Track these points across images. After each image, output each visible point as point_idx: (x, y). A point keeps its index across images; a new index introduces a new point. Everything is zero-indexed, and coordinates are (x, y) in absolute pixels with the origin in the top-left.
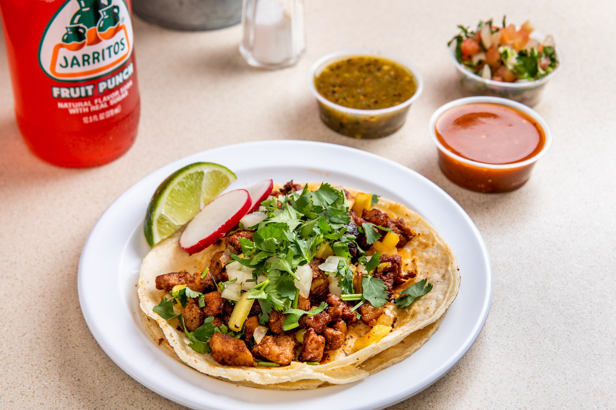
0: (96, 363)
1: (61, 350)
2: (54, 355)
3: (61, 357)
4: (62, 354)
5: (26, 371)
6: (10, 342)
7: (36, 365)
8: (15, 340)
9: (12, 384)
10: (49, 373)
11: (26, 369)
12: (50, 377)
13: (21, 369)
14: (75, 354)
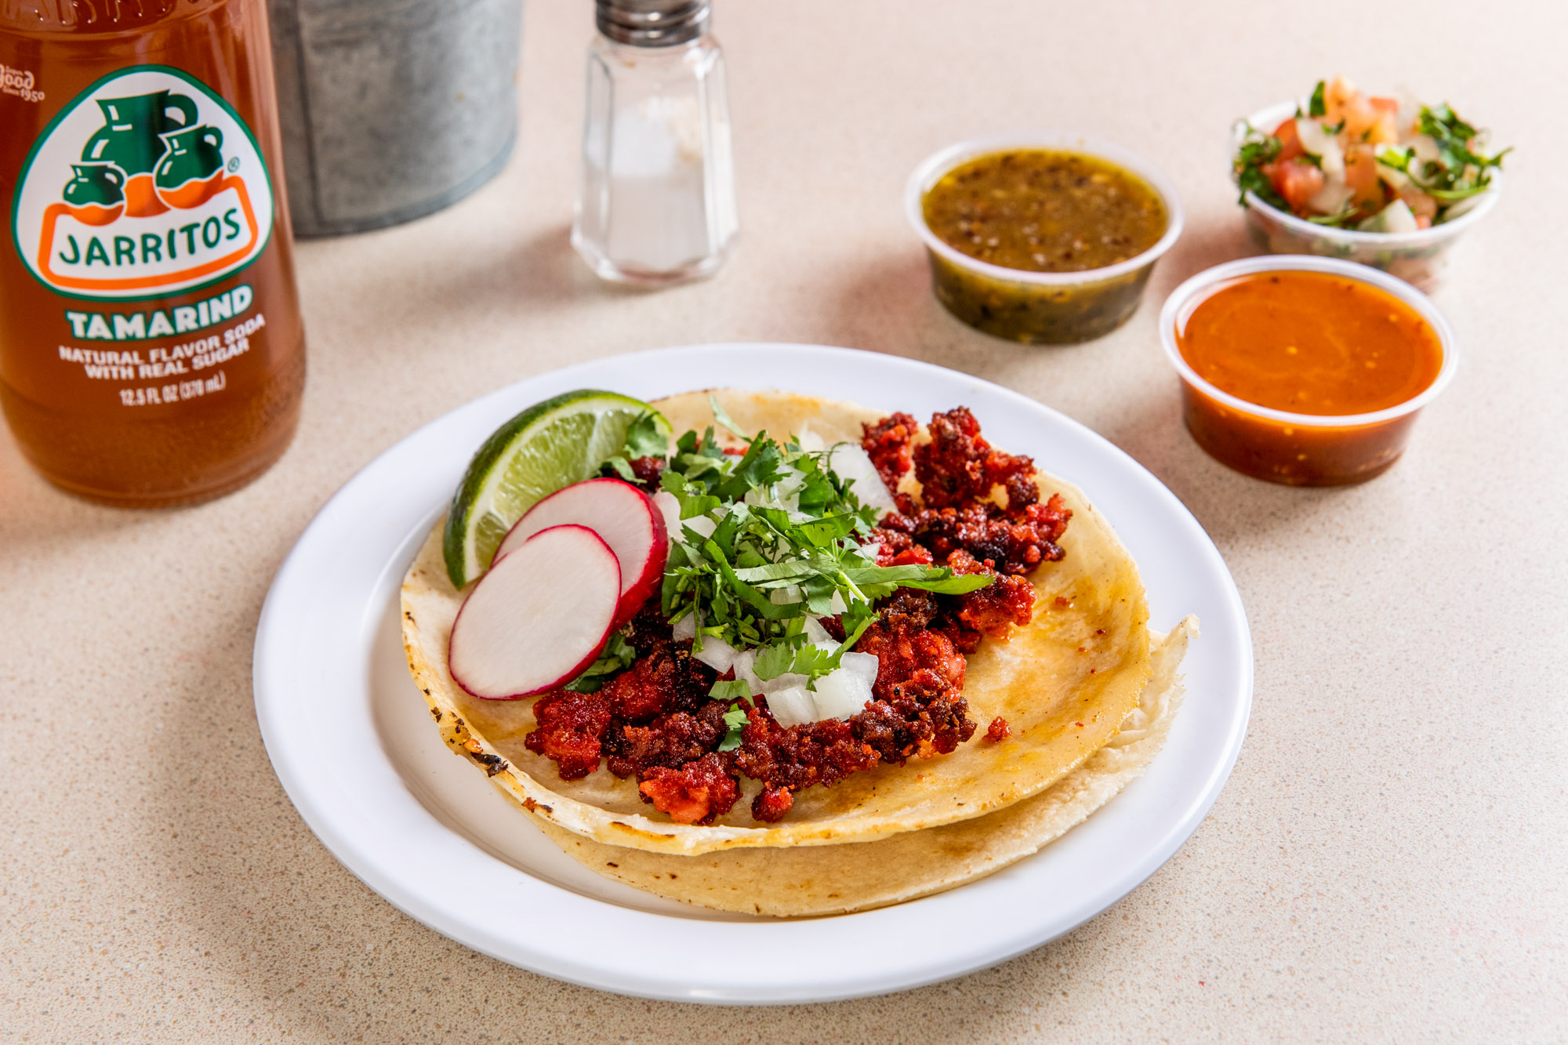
0: (247, 910)
1: (159, 884)
2: (142, 897)
3: (159, 900)
4: (160, 893)
5: (77, 939)
6: (32, 871)
7: (100, 923)
8: (43, 866)
9: (45, 970)
10: (134, 942)
11: (75, 934)
12: (136, 951)
13: (64, 934)
14: (193, 893)
